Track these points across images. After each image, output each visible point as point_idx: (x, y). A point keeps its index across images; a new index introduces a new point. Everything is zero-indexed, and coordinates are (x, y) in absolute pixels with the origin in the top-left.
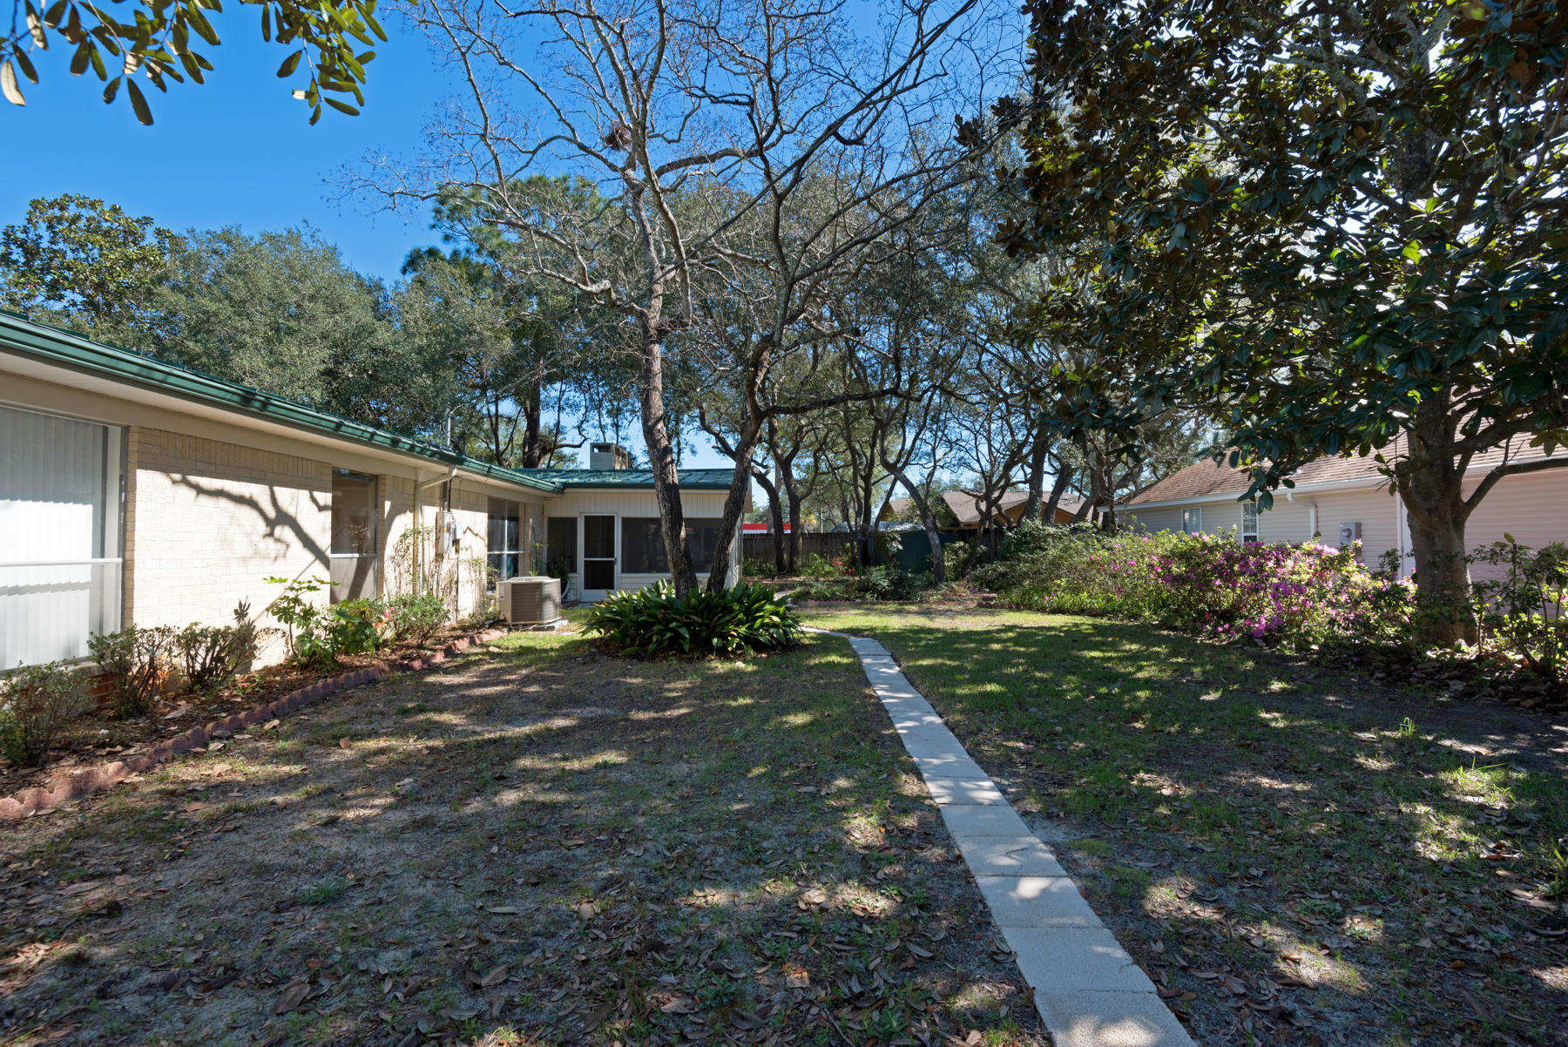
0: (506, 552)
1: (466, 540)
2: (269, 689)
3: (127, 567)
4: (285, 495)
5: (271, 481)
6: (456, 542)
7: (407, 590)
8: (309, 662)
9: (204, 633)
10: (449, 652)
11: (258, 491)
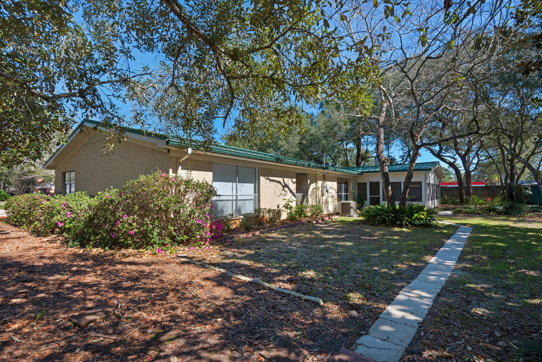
0: (343, 194)
1: (330, 191)
2: (283, 222)
3: (259, 196)
4: (286, 180)
5: (283, 177)
6: (327, 191)
7: (314, 203)
8: (291, 218)
9: (271, 210)
10: (323, 220)
11: (280, 179)
